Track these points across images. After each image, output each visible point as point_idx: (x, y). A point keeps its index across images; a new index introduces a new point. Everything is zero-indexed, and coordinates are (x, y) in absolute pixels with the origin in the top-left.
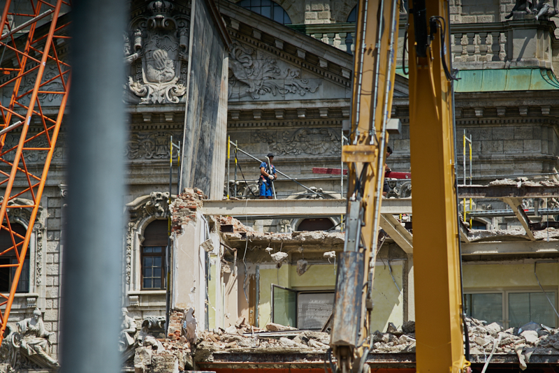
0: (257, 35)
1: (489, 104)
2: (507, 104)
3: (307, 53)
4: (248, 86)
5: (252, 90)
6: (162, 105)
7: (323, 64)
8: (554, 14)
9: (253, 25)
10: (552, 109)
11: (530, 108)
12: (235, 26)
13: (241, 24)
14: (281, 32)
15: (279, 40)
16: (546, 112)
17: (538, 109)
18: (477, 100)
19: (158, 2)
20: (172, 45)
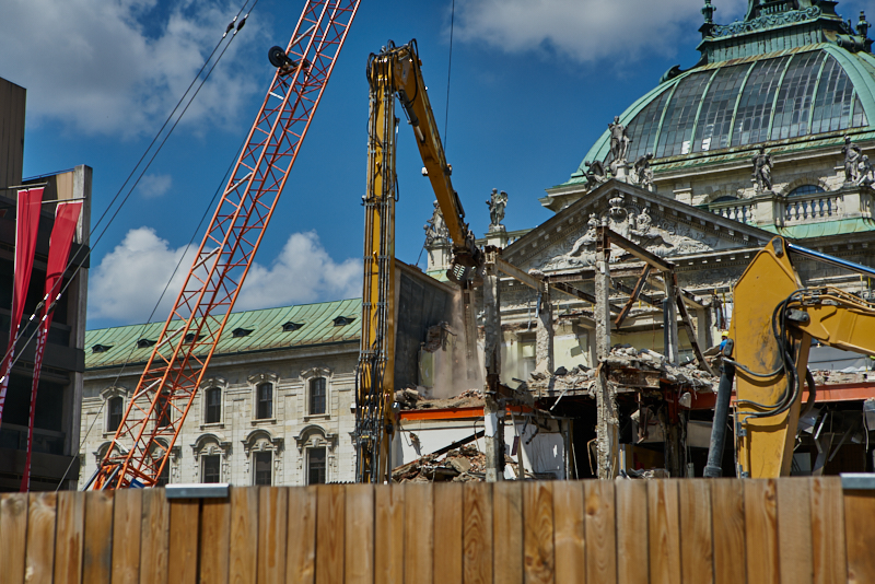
0: (675, 213)
1: (827, 244)
2: (839, 243)
3: (707, 222)
4: (672, 246)
5: (675, 248)
7: (717, 228)
8: (873, 182)
9: (672, 207)
10: (870, 244)
11: (855, 245)
12: (661, 209)
13: (665, 208)
16: (865, 246)
17: (860, 244)
18: (819, 242)
19: (614, 200)
20: (625, 224)
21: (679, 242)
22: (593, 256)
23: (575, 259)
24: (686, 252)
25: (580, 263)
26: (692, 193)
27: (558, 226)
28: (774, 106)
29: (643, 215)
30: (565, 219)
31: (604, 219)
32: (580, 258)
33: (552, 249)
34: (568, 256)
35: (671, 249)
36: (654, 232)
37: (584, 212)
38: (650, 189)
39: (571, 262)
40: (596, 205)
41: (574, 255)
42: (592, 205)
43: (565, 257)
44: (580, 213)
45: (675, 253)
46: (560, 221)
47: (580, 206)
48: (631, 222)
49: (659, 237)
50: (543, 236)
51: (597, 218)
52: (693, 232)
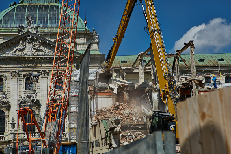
2: (93, 56)
5: (46, 53)
6: (30, 56)
11: (97, 57)
12: (43, 42)
14: (52, 43)
15: (52, 45)
16: (99, 58)
17: (98, 57)
19: (29, 37)
20: (31, 45)
21: (48, 52)
22: (21, 53)
23: (14, 53)
24: (50, 55)
25: (16, 55)
26: (51, 39)
27: (10, 43)
28: (48, 18)
29: (37, 43)
30: (12, 41)
31: (25, 43)
32: (16, 53)
33: (6, 50)
34: (12, 52)
35: (45, 53)
36: (40, 48)
37: (19, 40)
38: (39, 35)
39: (12, 54)
40: (22, 38)
41: (13, 52)
42: (21, 38)
43: (11, 52)
44: (17, 40)
45: (46, 54)
46: (10, 42)
47: (17, 38)
48: (33, 44)
49: (42, 50)
50: (4, 46)
51: (22, 42)
52: (52, 49)
